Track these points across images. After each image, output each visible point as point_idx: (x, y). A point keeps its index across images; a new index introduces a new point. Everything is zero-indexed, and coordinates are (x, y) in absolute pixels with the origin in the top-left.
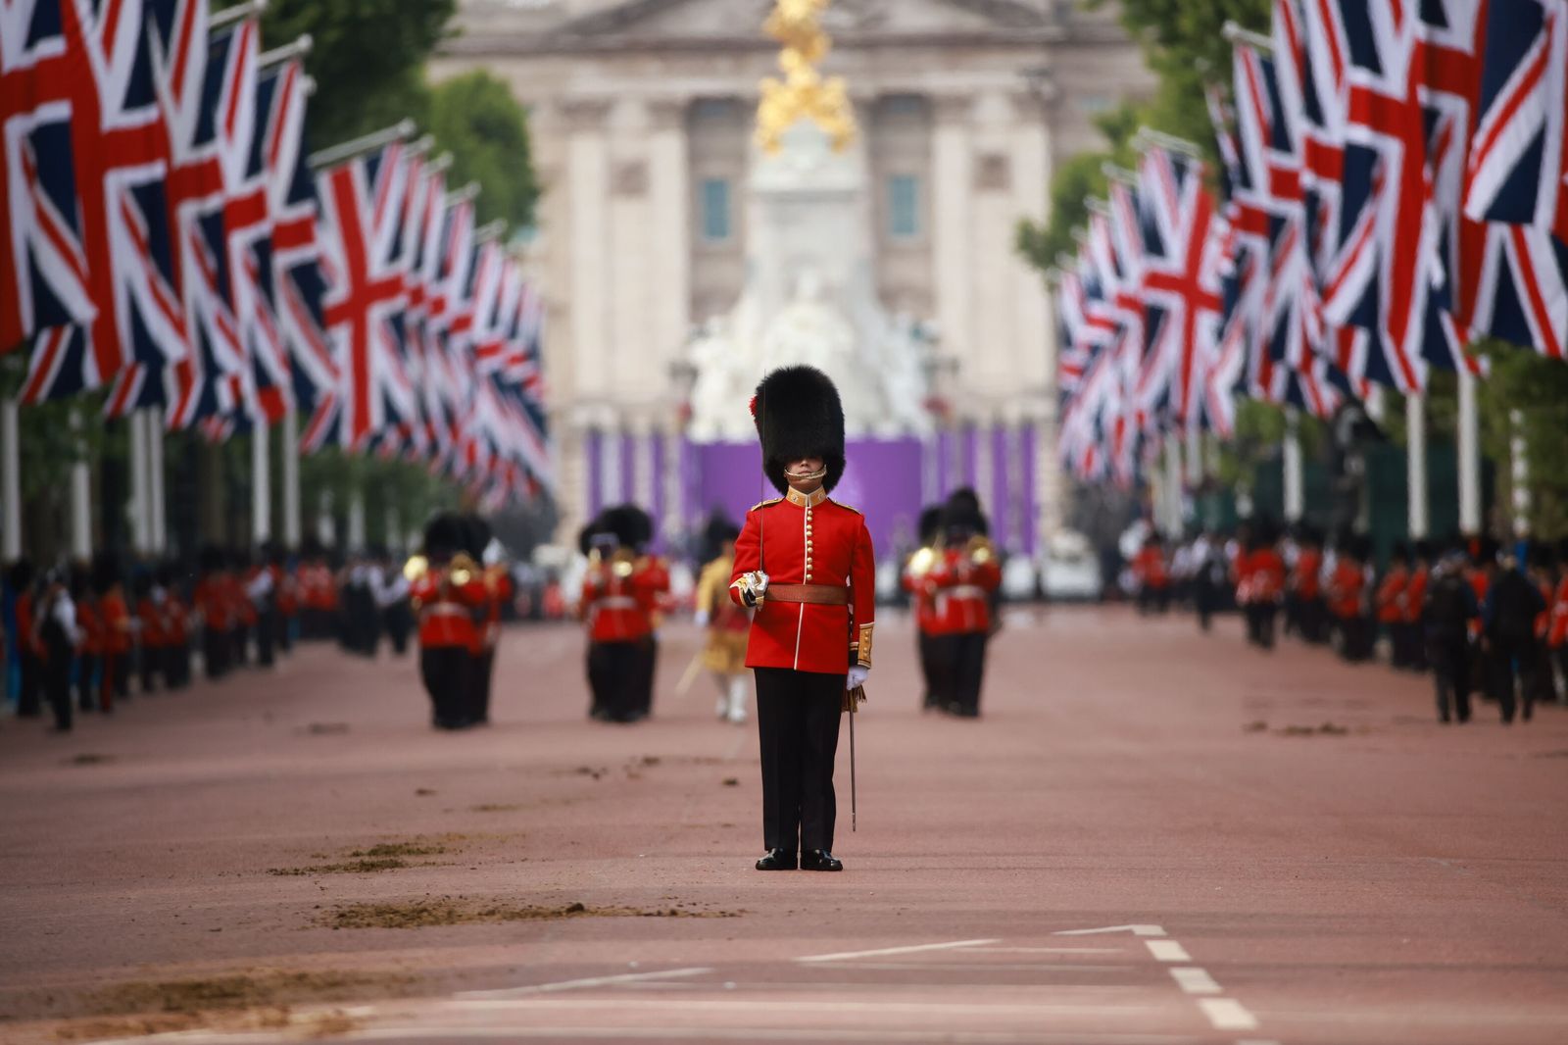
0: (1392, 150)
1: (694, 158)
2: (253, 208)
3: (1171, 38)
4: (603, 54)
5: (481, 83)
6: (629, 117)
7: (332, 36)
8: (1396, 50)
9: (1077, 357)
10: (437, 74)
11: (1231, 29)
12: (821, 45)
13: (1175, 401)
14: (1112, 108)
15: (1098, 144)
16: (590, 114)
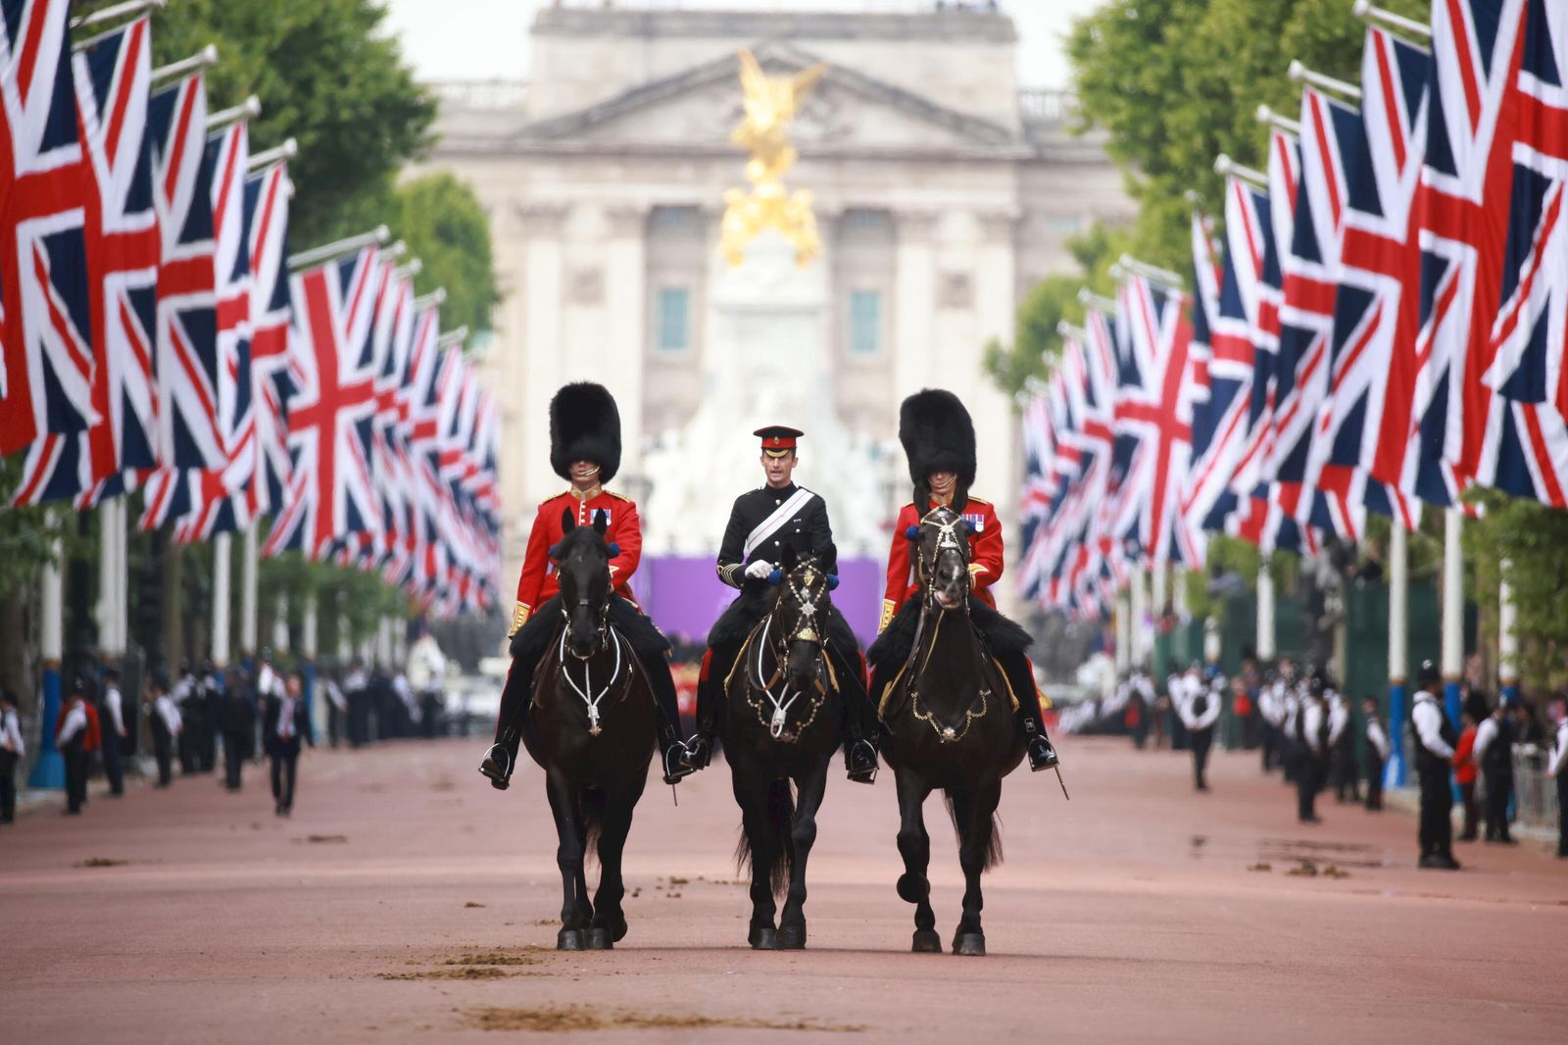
0: (1387, 291)
1: (651, 267)
2: (239, 309)
3: (1157, 167)
4: (565, 157)
5: (446, 185)
6: (587, 223)
7: (310, 137)
8: (1396, 192)
9: (1049, 487)
10: (409, 175)
11: (1223, 162)
12: (788, 156)
13: (1145, 535)
14: (1085, 229)
15: (1069, 268)
16: (549, 218)
